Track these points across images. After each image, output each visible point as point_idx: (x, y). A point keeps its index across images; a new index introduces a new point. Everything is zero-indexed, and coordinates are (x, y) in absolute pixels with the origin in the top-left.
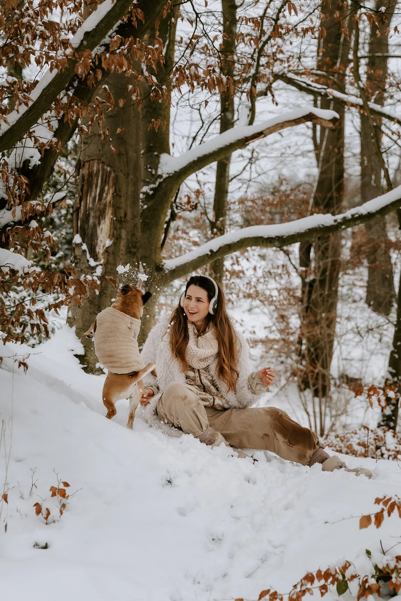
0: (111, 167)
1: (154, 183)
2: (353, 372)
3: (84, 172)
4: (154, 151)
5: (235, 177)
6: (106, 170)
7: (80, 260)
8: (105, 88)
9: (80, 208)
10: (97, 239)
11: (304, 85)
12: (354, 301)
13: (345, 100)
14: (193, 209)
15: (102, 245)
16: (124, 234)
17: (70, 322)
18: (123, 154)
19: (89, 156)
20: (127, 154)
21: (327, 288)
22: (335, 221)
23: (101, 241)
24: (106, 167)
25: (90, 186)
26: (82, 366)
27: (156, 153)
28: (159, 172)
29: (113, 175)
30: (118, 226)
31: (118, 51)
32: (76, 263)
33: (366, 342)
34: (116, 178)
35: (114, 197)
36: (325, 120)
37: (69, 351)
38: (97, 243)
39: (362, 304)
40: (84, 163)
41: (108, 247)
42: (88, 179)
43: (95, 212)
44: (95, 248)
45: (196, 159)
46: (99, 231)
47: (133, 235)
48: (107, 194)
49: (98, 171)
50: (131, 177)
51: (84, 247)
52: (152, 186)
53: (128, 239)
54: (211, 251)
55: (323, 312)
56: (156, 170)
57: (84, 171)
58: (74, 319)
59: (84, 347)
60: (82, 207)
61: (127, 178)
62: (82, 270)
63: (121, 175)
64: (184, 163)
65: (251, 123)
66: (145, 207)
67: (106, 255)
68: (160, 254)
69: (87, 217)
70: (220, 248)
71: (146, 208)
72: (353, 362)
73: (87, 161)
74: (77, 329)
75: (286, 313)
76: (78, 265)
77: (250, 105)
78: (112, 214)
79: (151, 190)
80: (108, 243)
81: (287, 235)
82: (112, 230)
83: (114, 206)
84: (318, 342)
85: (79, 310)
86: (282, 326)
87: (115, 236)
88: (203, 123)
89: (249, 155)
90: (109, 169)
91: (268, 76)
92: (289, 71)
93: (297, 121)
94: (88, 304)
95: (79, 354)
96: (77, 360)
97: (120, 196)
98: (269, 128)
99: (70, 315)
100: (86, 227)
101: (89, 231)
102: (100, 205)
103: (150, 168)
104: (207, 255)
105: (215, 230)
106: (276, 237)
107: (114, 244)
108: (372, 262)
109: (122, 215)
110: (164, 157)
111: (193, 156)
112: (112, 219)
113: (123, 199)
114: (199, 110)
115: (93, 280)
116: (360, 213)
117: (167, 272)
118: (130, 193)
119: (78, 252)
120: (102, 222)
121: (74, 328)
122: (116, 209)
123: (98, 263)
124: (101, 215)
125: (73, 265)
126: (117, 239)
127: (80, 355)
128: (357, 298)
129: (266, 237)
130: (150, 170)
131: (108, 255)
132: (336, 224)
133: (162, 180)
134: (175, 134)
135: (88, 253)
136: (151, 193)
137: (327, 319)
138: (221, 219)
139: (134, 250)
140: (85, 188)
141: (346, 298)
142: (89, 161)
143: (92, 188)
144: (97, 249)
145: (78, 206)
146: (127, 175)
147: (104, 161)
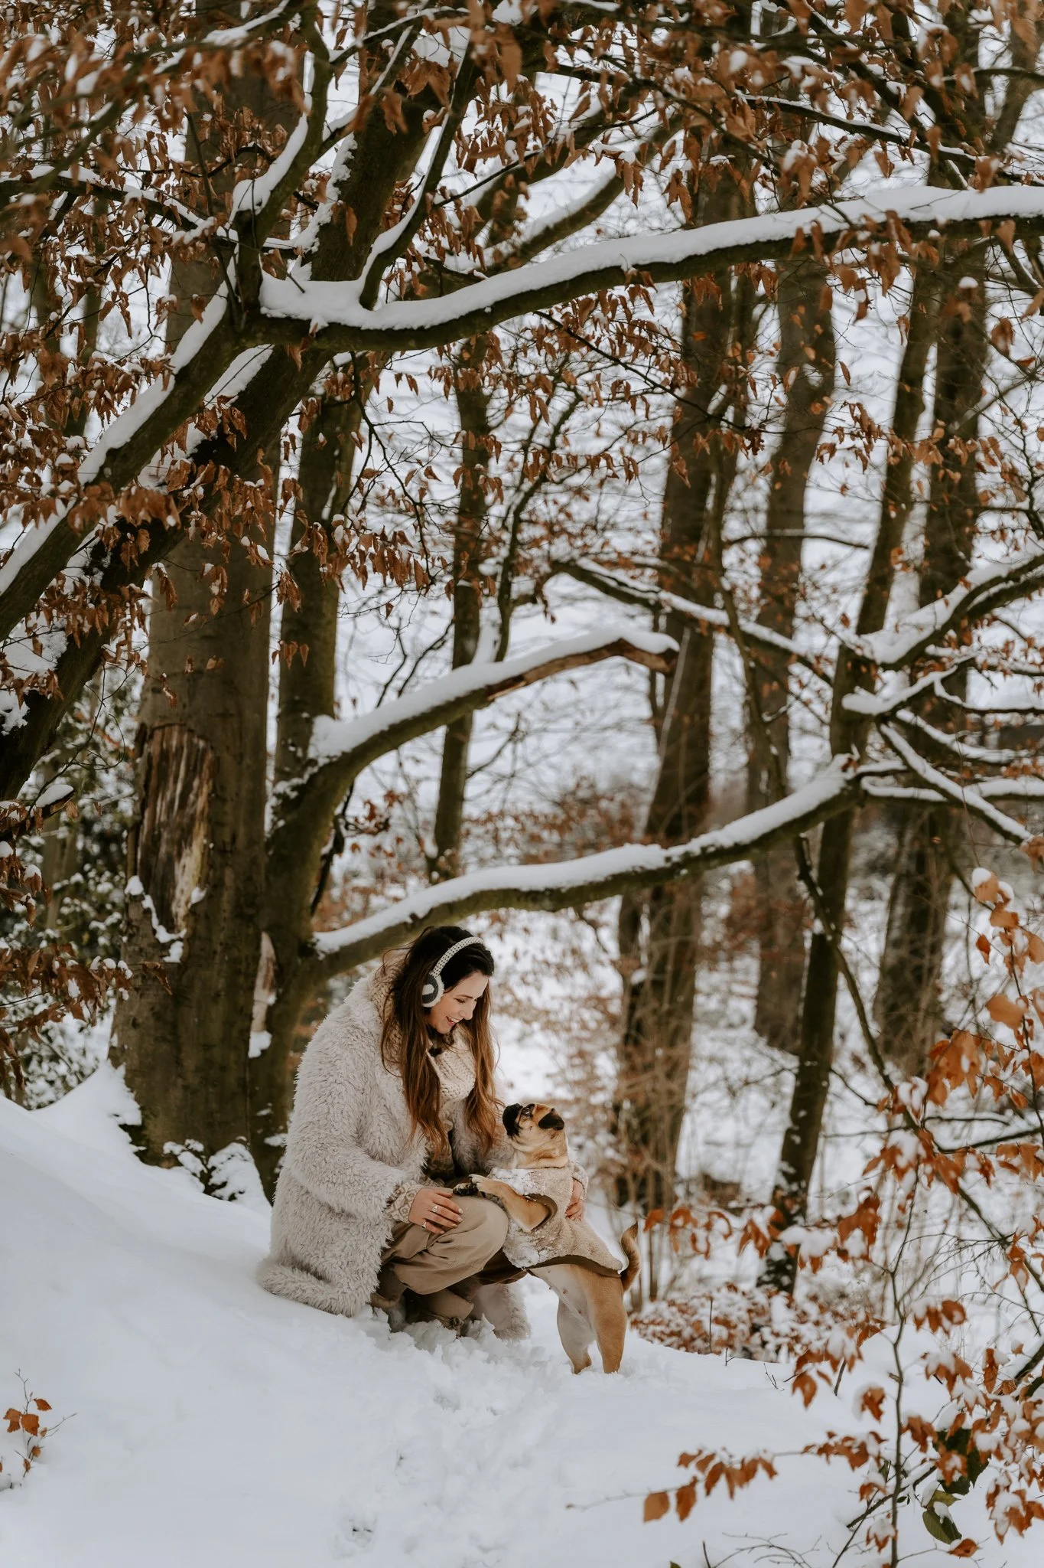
0: (206, 740)
1: (301, 776)
2: (721, 1170)
3: (151, 750)
4: (302, 711)
5: (480, 769)
6: (197, 745)
7: (138, 928)
8: (158, 569)
9: (141, 822)
10: (174, 887)
11: (613, 584)
12: (731, 1026)
13: (696, 615)
14: (380, 830)
15: (183, 899)
16: (229, 876)
17: (115, 1056)
18: (231, 715)
19: (163, 718)
20: (240, 714)
21: (666, 997)
22: (668, 859)
23: (182, 891)
24: (195, 740)
25: (163, 778)
26: (135, 1148)
27: (305, 715)
28: (312, 754)
29: (210, 756)
30: (218, 860)
31: (186, 493)
32: (131, 937)
33: (745, 1109)
34: (217, 764)
35: (210, 801)
36: (650, 654)
37: (110, 1116)
38: (174, 896)
39: (747, 1032)
40: (153, 730)
41: (195, 905)
42: (159, 765)
43: (171, 832)
44: (169, 906)
45: (386, 728)
46: (178, 871)
47: (249, 879)
48: (197, 796)
49: (180, 748)
50: (248, 761)
51: (148, 902)
52: (296, 781)
53: (237, 889)
54: (413, 916)
55: (659, 1045)
56: (305, 749)
57: (152, 748)
58: (122, 1049)
59: (142, 1109)
60: (146, 822)
61: (240, 763)
62: (141, 950)
63: (227, 759)
64: (361, 736)
65: (500, 657)
66: (281, 823)
67: (191, 919)
68: (308, 921)
69: (155, 840)
70: (432, 911)
71: (284, 827)
72: (721, 1150)
73: (159, 728)
74: (127, 1070)
75: (588, 1047)
76: (134, 940)
77: (499, 621)
78: (206, 836)
79: (294, 788)
80: (197, 895)
81: (569, 886)
82: (205, 870)
83: (209, 820)
84: (648, 1106)
85: (133, 1033)
87: (210, 880)
88: (405, 656)
89: (509, 724)
90: (202, 744)
91: (537, 562)
92: (585, 555)
93: (593, 656)
94: (152, 1021)
95: (129, 1123)
96: (126, 1137)
97: (224, 801)
98: (536, 668)
99: (115, 1043)
100: (153, 860)
101: (159, 871)
102: (182, 817)
103: (293, 745)
104: (405, 924)
105: (435, 875)
106: (547, 890)
107: (209, 897)
108: (766, 945)
109: (227, 838)
110: (322, 723)
111: (381, 723)
112: (205, 846)
113: (228, 807)
114: (398, 630)
115: (118, 969)
116: (718, 845)
117: (322, 957)
118: (244, 793)
119: (134, 914)
120: (186, 851)
121: (122, 1070)
122: (215, 826)
123: (174, 936)
124: (184, 838)
125: (125, 939)
126: (215, 887)
127: (132, 1127)
128: (736, 1019)
129: (525, 888)
130: (292, 749)
131: (196, 921)
132: (668, 865)
133: (316, 770)
134: (347, 674)
135: (154, 915)
136: (293, 795)
137: (668, 1059)
138: (448, 852)
139: (250, 911)
140: (153, 782)
141: (713, 1020)
142: (162, 728)
143: (166, 781)
144: (174, 908)
145: (138, 818)
146: (240, 757)
147: (192, 727)
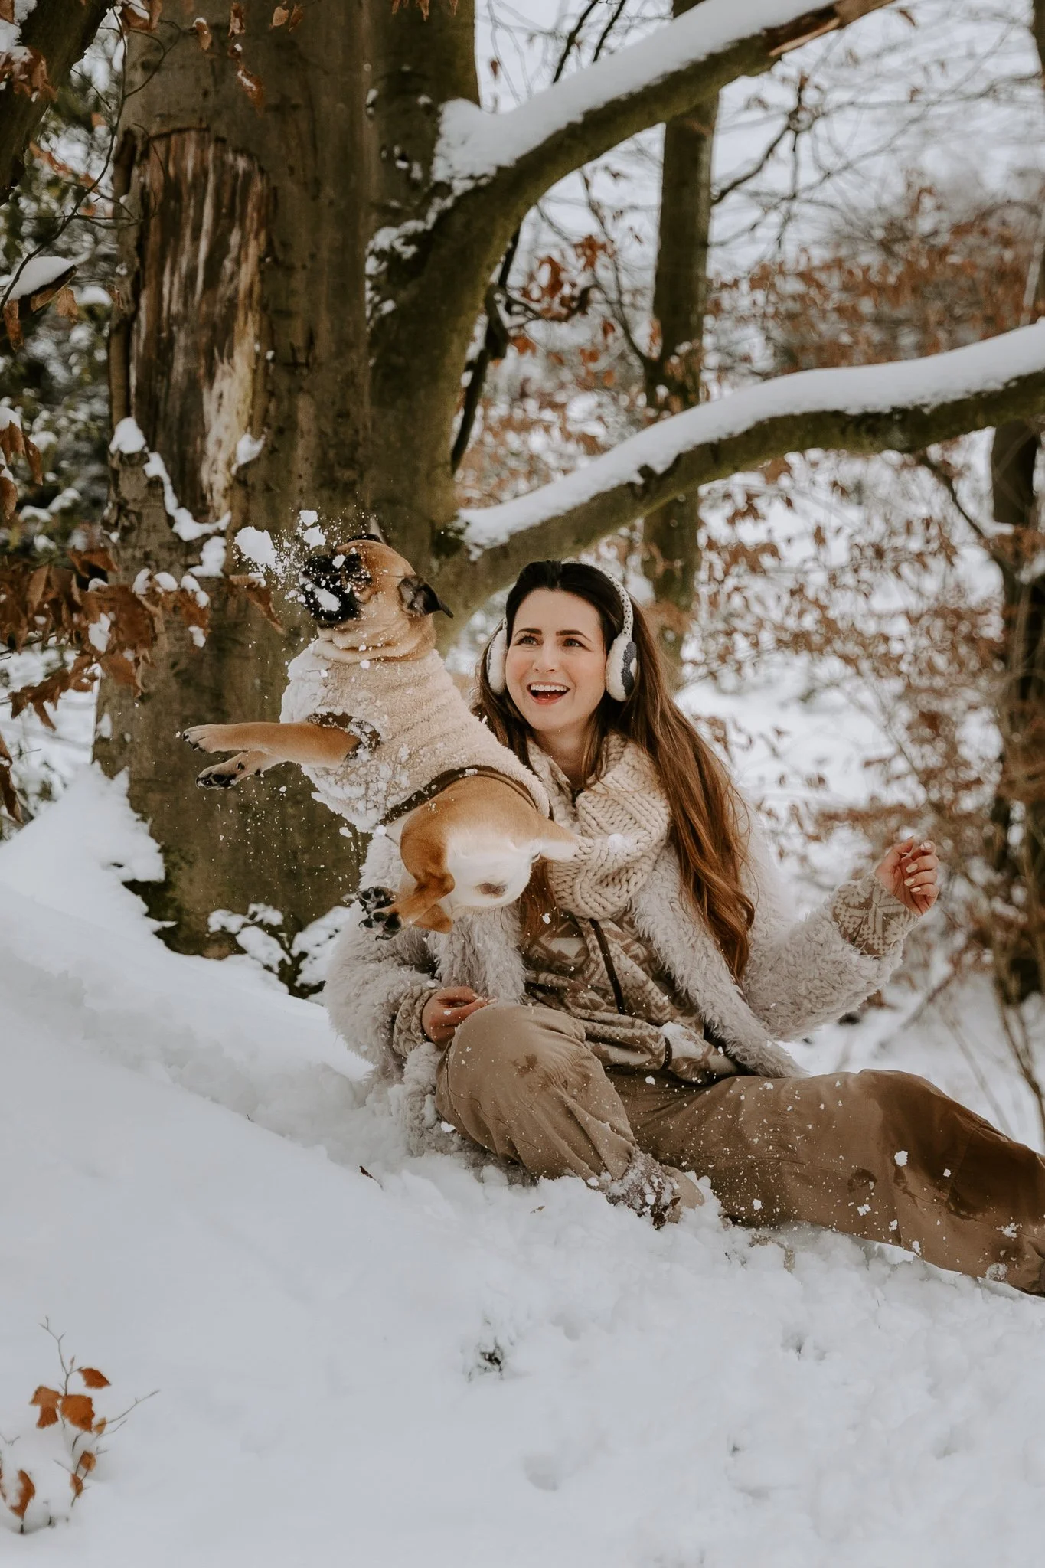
0: (250, 157)
1: (421, 216)
3: (147, 179)
4: (419, 92)
5: (734, 186)
6: (233, 167)
7: (139, 516)
9: (135, 316)
10: (204, 436)
14: (572, 312)
15: (222, 457)
16: (305, 411)
17: (107, 755)
18: (295, 107)
19: (166, 118)
20: (311, 104)
23: (219, 443)
24: (230, 157)
25: (172, 231)
26: (157, 925)
27: (424, 100)
28: (440, 172)
29: (258, 186)
30: (284, 382)
32: (126, 532)
34: (273, 200)
35: (263, 271)
37: (105, 867)
38: (203, 452)
40: (148, 141)
41: (246, 466)
42: (163, 206)
43: (193, 332)
44: (196, 471)
45: (579, 119)
46: (209, 406)
47: (343, 415)
48: (238, 262)
49: (202, 173)
50: (329, 192)
51: (156, 466)
52: (412, 226)
53: (322, 434)
54: (646, 471)
56: (427, 163)
57: (148, 176)
58: (122, 743)
59: (164, 851)
60: (143, 315)
61: (315, 197)
62: (147, 556)
63: (291, 188)
64: (533, 135)
66: (388, 306)
67: (239, 494)
68: (447, 489)
69: (162, 350)
70: (679, 458)
71: (392, 313)
73: (160, 137)
74: (134, 781)
75: (945, 706)
76: (133, 537)
78: (258, 338)
79: (409, 240)
80: (247, 448)
81: (935, 402)
82: (261, 401)
83: (264, 308)
85: (139, 711)
86: (931, 757)
87: (273, 423)
89: (786, 98)
90: (242, 164)
94: (174, 687)
95: (142, 878)
96: (138, 904)
97: (289, 269)
99: (107, 731)
100: (160, 389)
101: (174, 406)
102: (212, 304)
103: (403, 158)
104: (631, 486)
105: (662, 391)
106: (895, 410)
107: (271, 452)
109: (299, 341)
110: (455, 114)
112: (258, 357)
113: (299, 281)
115: (184, 592)
117: (476, 554)
118: (325, 254)
119: (130, 488)
120: (222, 368)
121: (122, 780)
122: (274, 318)
123: (207, 528)
124: (218, 341)
125: (115, 536)
126: (280, 431)
127: (148, 884)
129: (854, 410)
130: (402, 165)
131: (248, 497)
133: (449, 202)
134: (496, 23)
135: (168, 489)
136: (409, 251)
138: (684, 348)
140: (154, 240)
142: (166, 136)
143: (179, 237)
144: (205, 476)
145: (127, 309)
146: (314, 187)
147: (223, 134)
